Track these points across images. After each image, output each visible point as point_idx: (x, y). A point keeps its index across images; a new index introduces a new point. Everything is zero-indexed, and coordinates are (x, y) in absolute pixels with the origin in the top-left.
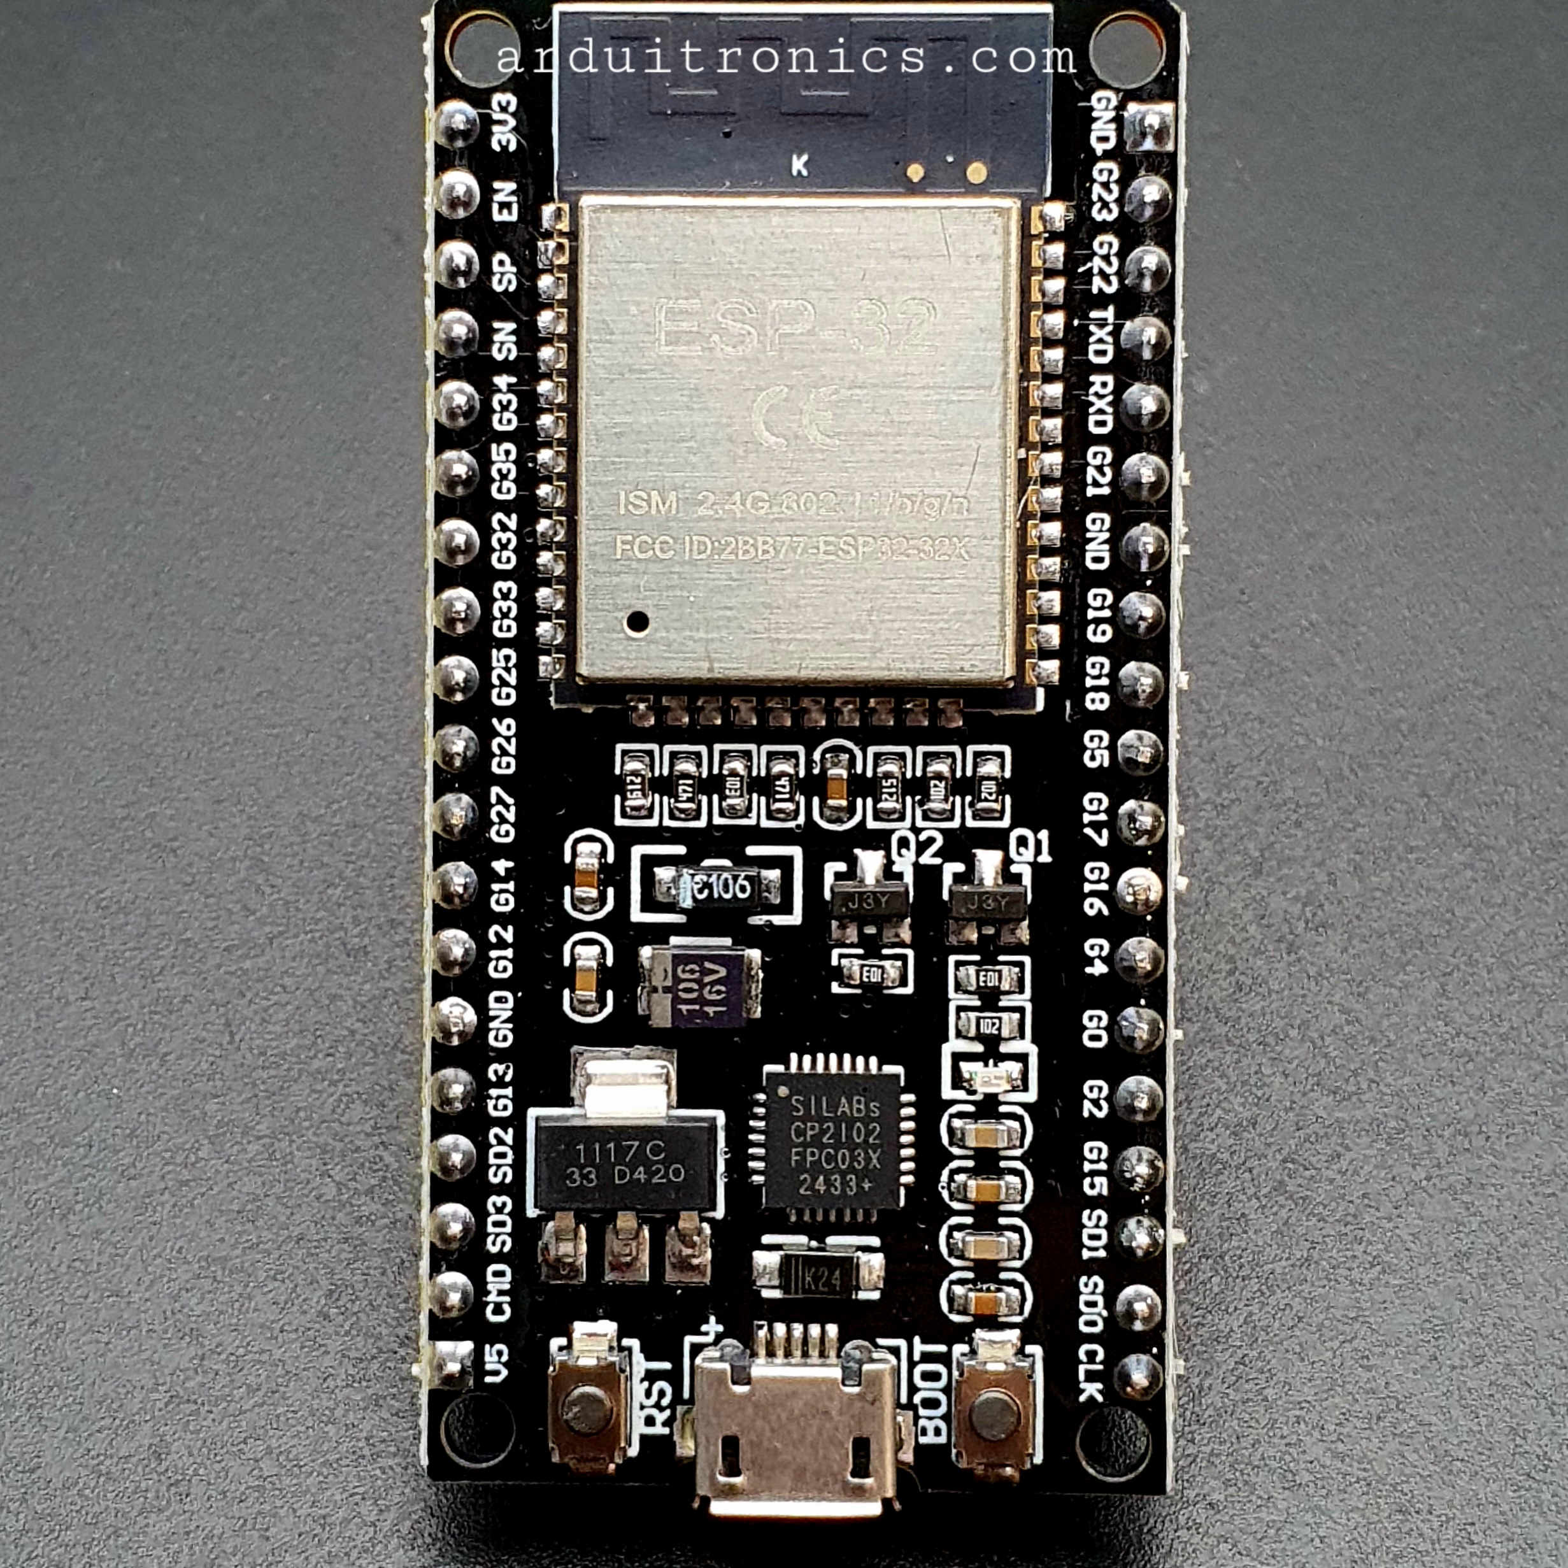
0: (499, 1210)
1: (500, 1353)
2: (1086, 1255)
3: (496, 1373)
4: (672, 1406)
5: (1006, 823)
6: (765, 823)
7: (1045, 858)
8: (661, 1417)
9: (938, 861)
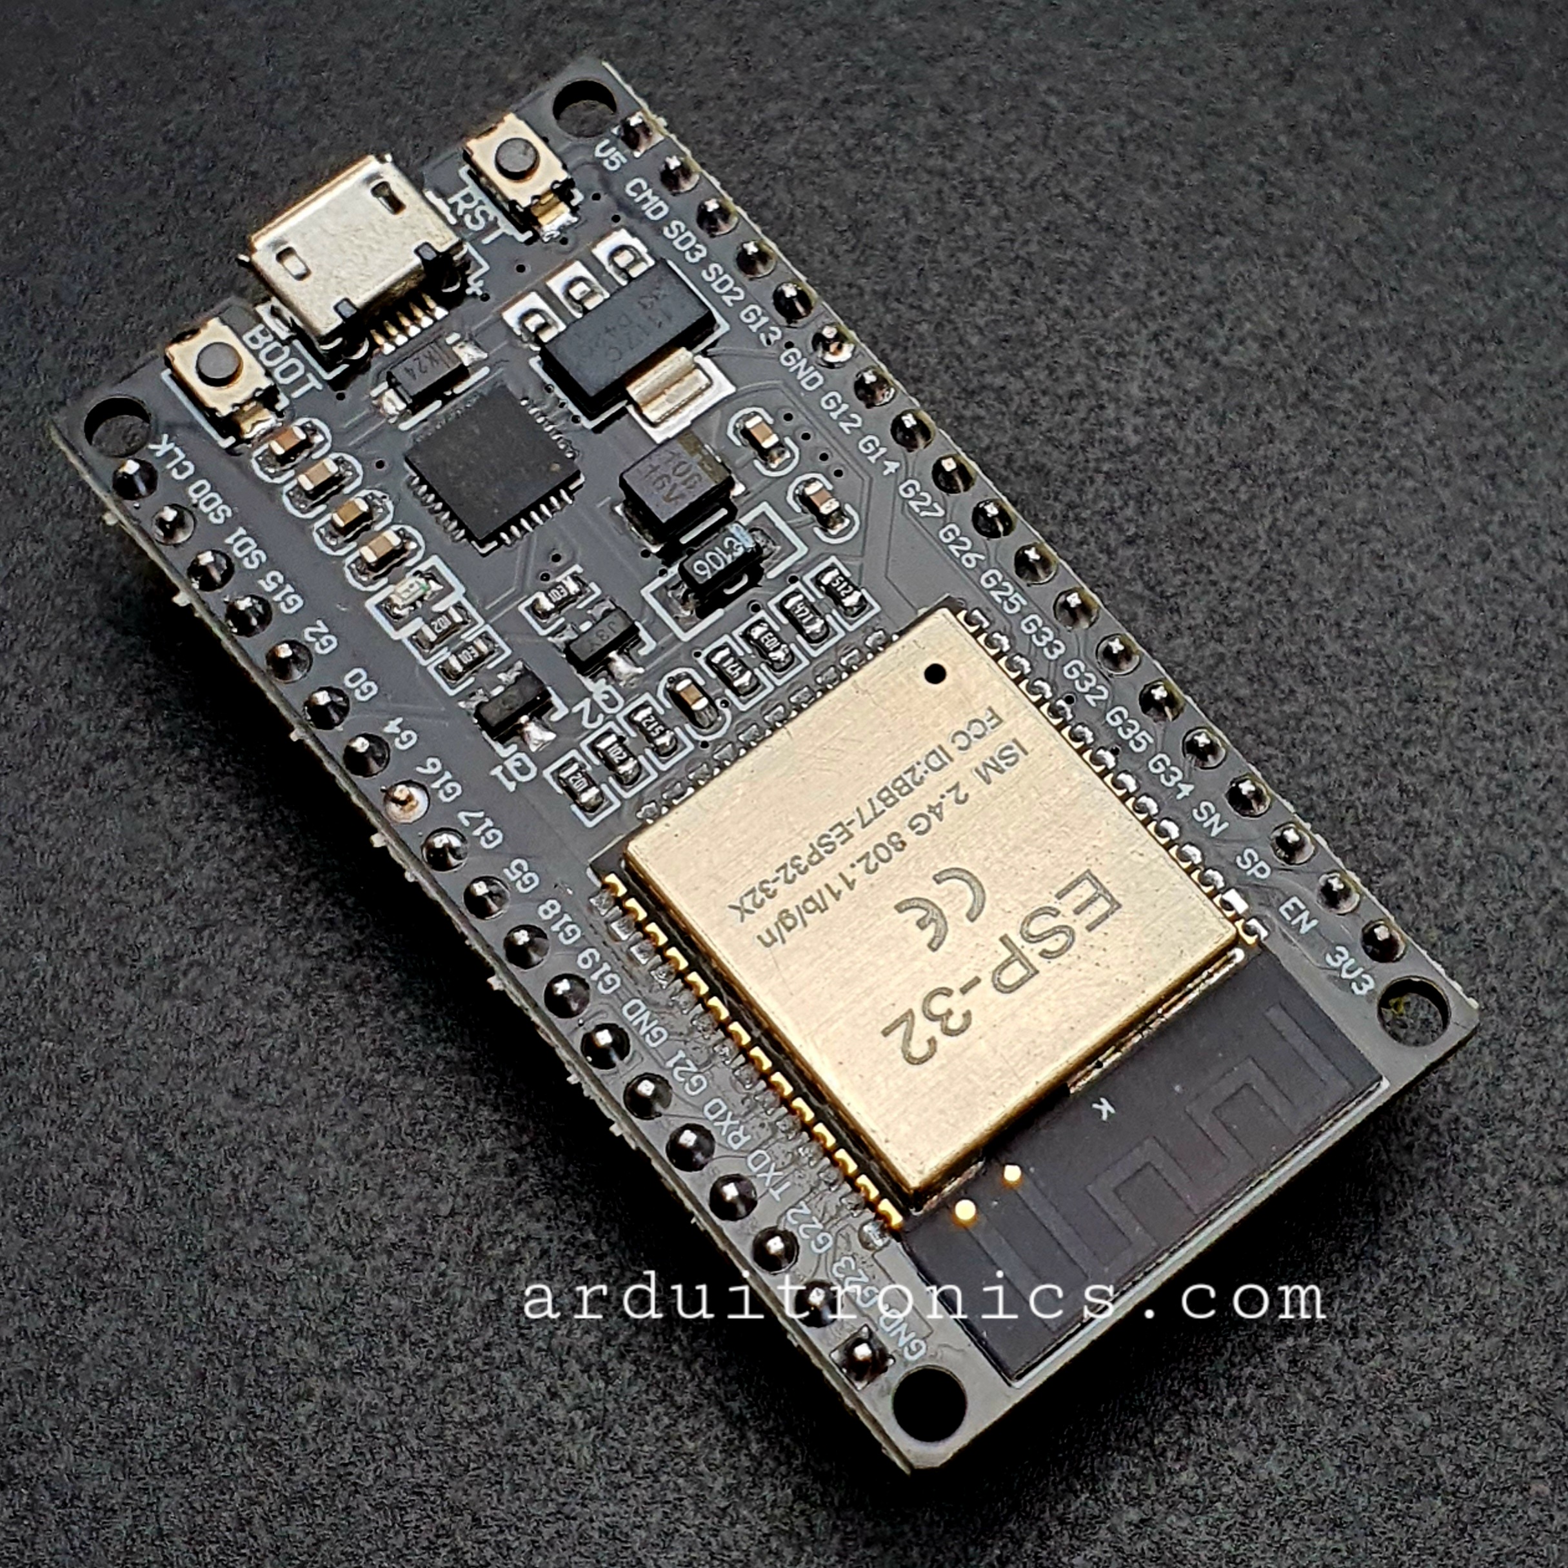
0: (693, 250)
1: (612, 163)
2: (241, 531)
3: (603, 150)
4: (460, 219)
5: (547, 774)
6: (726, 638)
7: (497, 771)
8: (462, 207)
9: (576, 709)
